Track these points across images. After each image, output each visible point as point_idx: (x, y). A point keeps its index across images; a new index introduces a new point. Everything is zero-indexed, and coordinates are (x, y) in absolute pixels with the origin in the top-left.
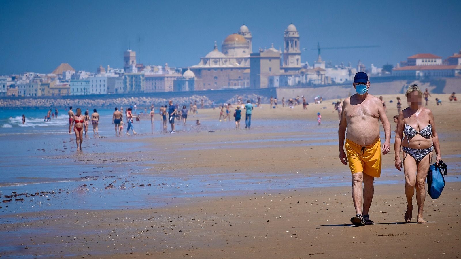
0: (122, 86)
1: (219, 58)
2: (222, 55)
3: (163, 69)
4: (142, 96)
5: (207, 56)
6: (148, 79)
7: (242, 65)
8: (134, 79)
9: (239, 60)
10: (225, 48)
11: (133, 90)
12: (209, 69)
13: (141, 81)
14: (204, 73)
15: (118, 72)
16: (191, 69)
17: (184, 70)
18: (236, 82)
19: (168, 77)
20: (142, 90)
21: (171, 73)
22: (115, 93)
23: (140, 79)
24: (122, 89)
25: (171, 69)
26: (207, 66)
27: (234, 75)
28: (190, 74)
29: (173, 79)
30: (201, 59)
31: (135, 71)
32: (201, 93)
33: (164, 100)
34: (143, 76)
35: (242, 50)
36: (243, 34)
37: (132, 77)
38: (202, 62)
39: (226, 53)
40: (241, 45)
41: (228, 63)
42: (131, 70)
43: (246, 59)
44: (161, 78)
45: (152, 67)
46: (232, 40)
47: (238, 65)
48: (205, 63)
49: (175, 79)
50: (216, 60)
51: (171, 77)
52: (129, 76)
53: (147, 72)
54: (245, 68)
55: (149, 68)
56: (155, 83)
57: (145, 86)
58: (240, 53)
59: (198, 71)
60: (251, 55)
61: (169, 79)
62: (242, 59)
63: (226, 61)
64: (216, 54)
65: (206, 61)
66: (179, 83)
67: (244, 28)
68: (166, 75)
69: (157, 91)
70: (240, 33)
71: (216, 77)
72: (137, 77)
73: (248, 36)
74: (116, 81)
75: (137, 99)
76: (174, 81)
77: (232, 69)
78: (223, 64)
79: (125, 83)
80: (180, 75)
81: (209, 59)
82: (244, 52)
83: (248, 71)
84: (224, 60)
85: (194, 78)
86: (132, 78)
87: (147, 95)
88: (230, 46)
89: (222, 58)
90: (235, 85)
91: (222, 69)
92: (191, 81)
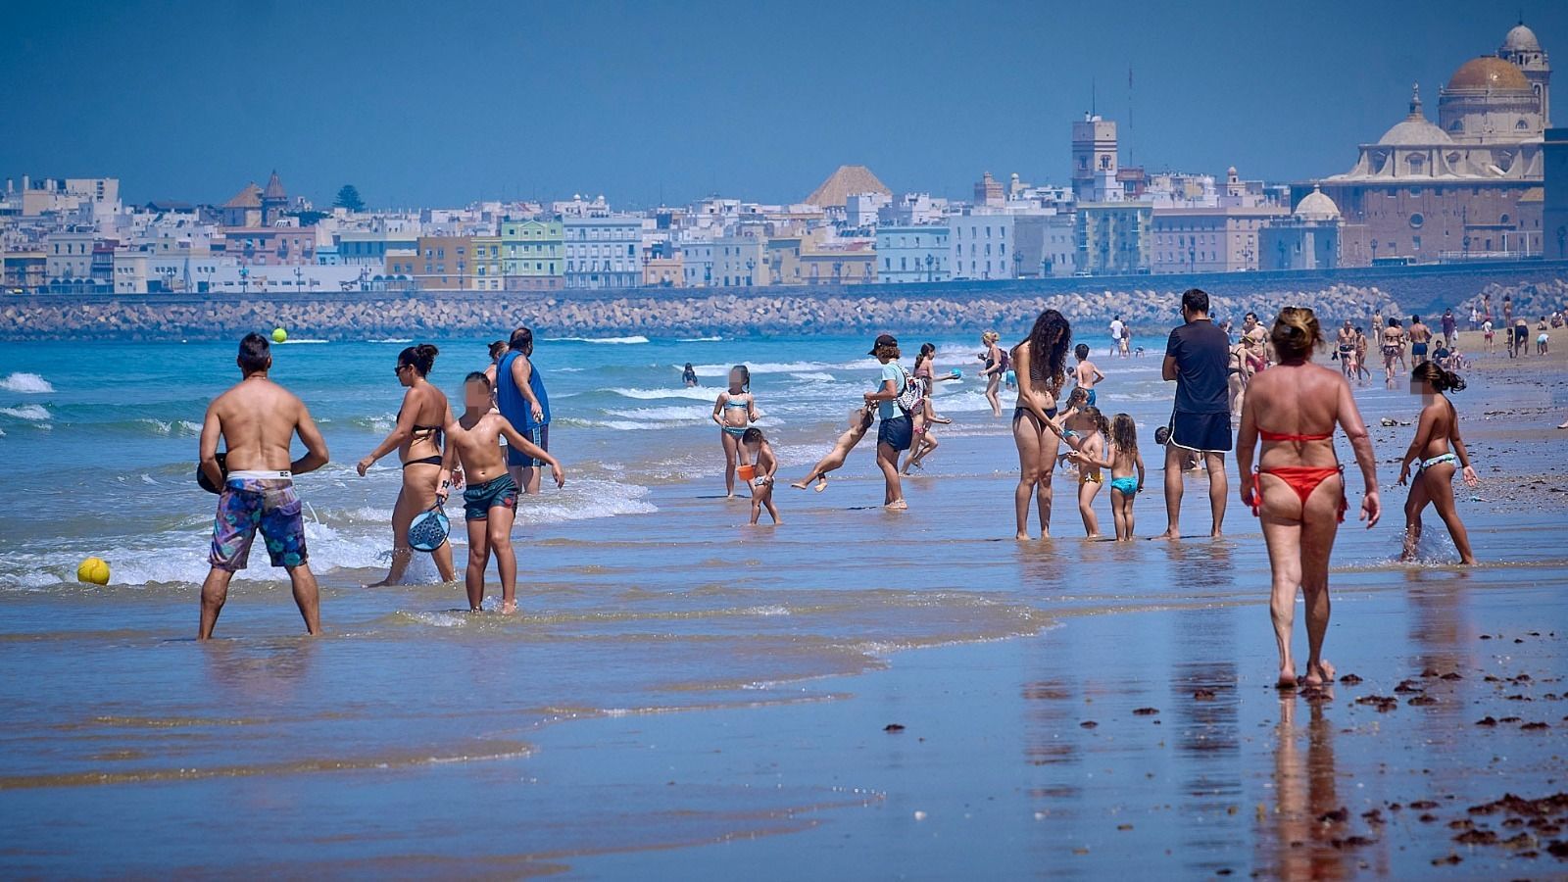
0: (1070, 249)
1: (1430, 148)
2: (1442, 138)
3: (1221, 187)
4: (1144, 288)
5: (1384, 141)
6: (1165, 223)
7: (1514, 174)
8: (1112, 222)
9: (1504, 154)
10: (1449, 112)
11: (1111, 264)
12: (1393, 189)
13: (1141, 230)
14: (1372, 200)
15: (1053, 197)
16: (1324, 189)
17: (1299, 193)
18: (1490, 235)
19: (1238, 218)
20: (1142, 263)
21: (1249, 203)
22: (1042, 275)
23: (1135, 225)
24: (1069, 260)
25: (1249, 188)
26: (1385, 177)
27: (1485, 211)
28: (1319, 206)
29: (1257, 224)
30: (1362, 150)
31: (1113, 193)
32: (1358, 277)
33: (1226, 302)
34: (1147, 211)
35: (1516, 116)
36: (1520, 58)
37: (1104, 215)
38: (1365, 161)
39: (1454, 128)
40: (1513, 101)
41: (1461, 164)
42: (1103, 191)
43: (1528, 151)
44: (1215, 222)
45: (1177, 181)
46: (1481, 80)
47: (1500, 175)
48: (1378, 166)
49: (1266, 224)
50: (1417, 156)
51: (1251, 218)
52: (1094, 212)
53: (1160, 197)
54: (1525, 186)
55: (1165, 184)
56: (1193, 240)
57: (1152, 251)
58: (1505, 128)
59: (1350, 197)
60: (1548, 134)
61: (1244, 223)
62: (1513, 149)
63: (1453, 160)
64: (1416, 132)
65: (1379, 157)
66: (1279, 238)
67: (1522, 36)
68: (1231, 212)
69: (1198, 269)
70: (1505, 56)
71: (1417, 219)
72: (1124, 216)
73: (1536, 65)
74: (1048, 232)
75: (1126, 297)
76: (1262, 230)
77: (1476, 187)
78: (1443, 170)
79: (1082, 239)
80: (1284, 211)
81: (1392, 150)
82: (1521, 123)
83: (1537, 195)
84: (1446, 153)
85: (1334, 221)
86: (1106, 219)
87: (1162, 283)
88: (1468, 101)
89: (1439, 148)
90: (1488, 245)
91: (1439, 188)
92: (1326, 233)
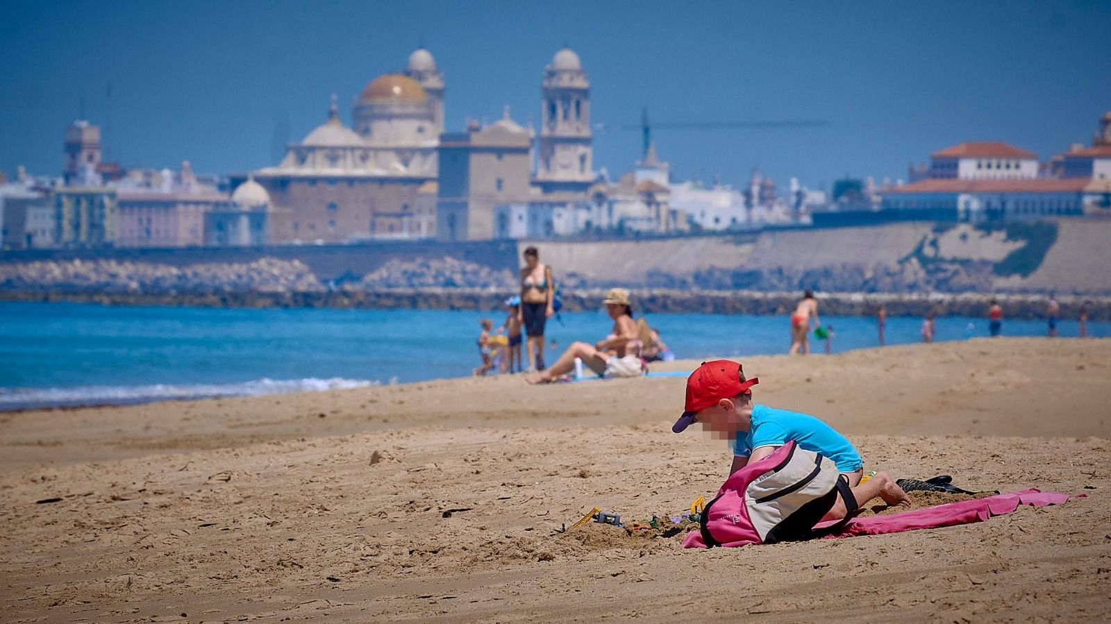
0: (50, 224)
1: (344, 148)
2: (352, 139)
3: (178, 179)
4: (107, 257)
5: (309, 141)
6: (126, 205)
7: (416, 168)
8: (84, 204)
9: (404, 154)
10: (361, 119)
11: (83, 237)
12: (313, 181)
13: (107, 211)
14: (295, 189)
15: (47, 185)
16: (259, 180)
17: (236, 182)
18: (393, 220)
19: (187, 203)
20: (108, 237)
21: (196, 191)
22: (25, 245)
23: (102, 205)
24: (48, 234)
25: (201, 180)
26: (307, 171)
27: (390, 200)
28: (252, 194)
29: (202, 208)
30: (288, 149)
31: (91, 180)
32: (287, 253)
33: (174, 271)
34: (112, 195)
35: (415, 124)
36: (420, 76)
37: (77, 198)
38: (291, 157)
39: (365, 132)
40: (411, 110)
41: (370, 162)
42: (83, 180)
43: (425, 152)
44: (167, 205)
45: (147, 175)
46: (387, 93)
47: (400, 170)
48: (302, 160)
49: (210, 208)
50: (333, 155)
51: (197, 203)
52: (69, 195)
53: (128, 188)
54: (420, 181)
55: (138, 176)
56: (149, 221)
57: (118, 228)
58: (406, 133)
59: (278, 185)
60: (443, 138)
61: (192, 208)
62: (414, 151)
63: (364, 158)
64: (333, 134)
65: (302, 155)
66: (220, 218)
67: (422, 58)
68: (182, 196)
69: (153, 243)
70: (408, 74)
71: (332, 206)
72: (92, 198)
73: (433, 82)
74: (31, 212)
75: (90, 265)
76: (207, 215)
77: (382, 181)
78: (355, 166)
79: (59, 217)
80: (223, 197)
81: (312, 149)
82: (421, 130)
83: (432, 188)
84: (358, 153)
85: (265, 206)
86: (78, 202)
87: (123, 254)
88: (376, 111)
89: (353, 149)
90: (391, 229)
91: (351, 181)
92: (257, 217)
